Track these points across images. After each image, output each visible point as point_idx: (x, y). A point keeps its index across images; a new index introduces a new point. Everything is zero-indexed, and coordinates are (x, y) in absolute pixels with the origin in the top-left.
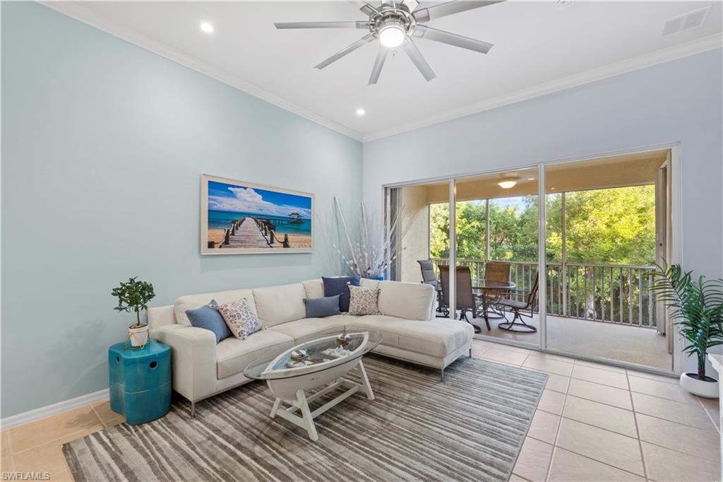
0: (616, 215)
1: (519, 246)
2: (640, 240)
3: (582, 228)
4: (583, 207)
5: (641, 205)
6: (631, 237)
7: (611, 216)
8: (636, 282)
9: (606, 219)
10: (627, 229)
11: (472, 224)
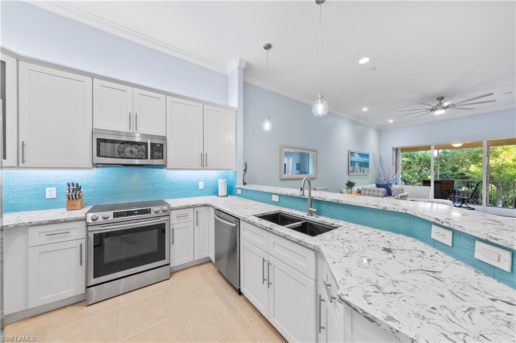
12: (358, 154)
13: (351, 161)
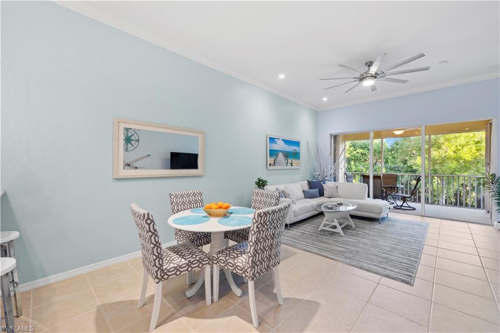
0: (460, 146)
1: (390, 165)
2: (476, 161)
3: (437, 154)
4: (438, 141)
5: (476, 140)
6: (470, 159)
7: (457, 146)
8: (473, 189)
9: (453, 148)
10: (467, 154)
11: (358, 151)
12: (283, 140)
13: (270, 150)
